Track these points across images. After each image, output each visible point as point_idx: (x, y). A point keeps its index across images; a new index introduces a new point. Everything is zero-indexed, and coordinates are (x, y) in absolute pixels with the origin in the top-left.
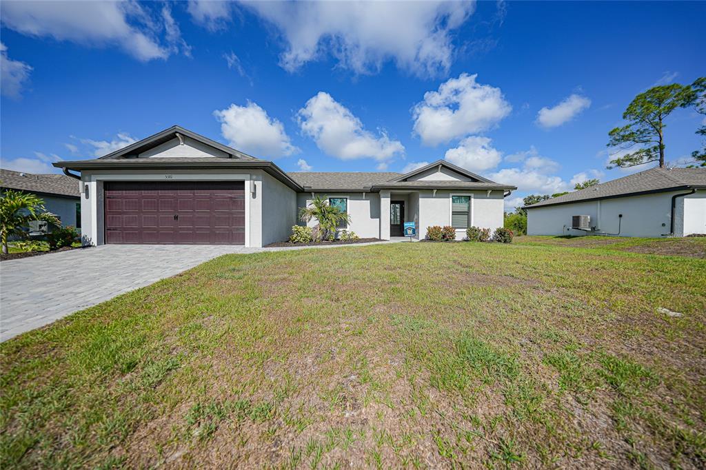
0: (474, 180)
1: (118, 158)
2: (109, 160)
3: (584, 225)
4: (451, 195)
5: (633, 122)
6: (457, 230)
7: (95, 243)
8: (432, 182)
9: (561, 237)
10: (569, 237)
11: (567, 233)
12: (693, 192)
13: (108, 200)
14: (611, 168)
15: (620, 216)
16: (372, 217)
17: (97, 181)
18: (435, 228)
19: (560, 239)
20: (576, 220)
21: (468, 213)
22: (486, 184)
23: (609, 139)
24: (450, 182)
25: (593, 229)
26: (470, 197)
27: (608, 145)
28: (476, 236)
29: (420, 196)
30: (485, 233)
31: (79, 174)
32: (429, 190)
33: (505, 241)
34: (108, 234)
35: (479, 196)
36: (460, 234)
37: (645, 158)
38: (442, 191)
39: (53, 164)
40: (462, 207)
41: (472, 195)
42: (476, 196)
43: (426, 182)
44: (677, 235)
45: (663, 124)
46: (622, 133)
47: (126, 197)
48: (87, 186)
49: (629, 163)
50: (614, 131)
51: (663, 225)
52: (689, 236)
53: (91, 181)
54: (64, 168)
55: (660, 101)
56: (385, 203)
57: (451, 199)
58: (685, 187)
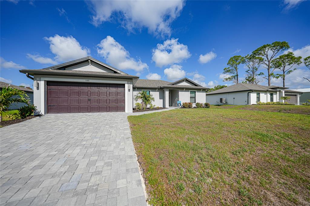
0: (196, 85)
3: (224, 102)
4: (190, 91)
5: (230, 66)
6: (193, 104)
8: (182, 86)
10: (218, 105)
11: (217, 104)
12: (253, 92)
13: (48, 91)
14: (224, 81)
15: (234, 98)
16: (160, 99)
17: (45, 81)
18: (186, 103)
20: (221, 100)
21: (195, 98)
22: (200, 87)
23: (223, 71)
24: (189, 86)
25: (226, 102)
26: (195, 92)
27: (223, 73)
28: (199, 106)
29: (179, 91)
30: (202, 104)
31: (33, 77)
32: (182, 89)
33: (208, 107)
35: (199, 91)
36: (194, 105)
37: (233, 79)
38: (187, 89)
39: (20, 71)
40: (193, 95)
41: (196, 91)
43: (180, 85)
44: (249, 104)
45: (238, 68)
46: (227, 70)
47: (60, 90)
48: (38, 83)
49: (229, 80)
50: (225, 69)
51: (246, 101)
52: (252, 105)
53: (41, 81)
54: (27, 74)
55: (237, 60)
56: (167, 93)
58: (251, 90)
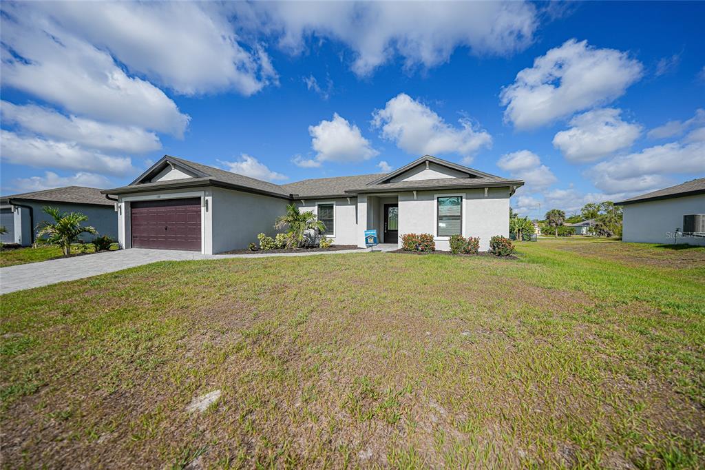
0: (472, 176)
1: (138, 184)
2: (134, 186)
3: (703, 229)
4: (436, 196)
7: (124, 248)
8: (417, 182)
9: (666, 247)
10: (677, 247)
11: (675, 241)
17: (125, 202)
19: (661, 250)
20: (690, 222)
21: (458, 217)
22: (485, 180)
24: (438, 180)
26: (462, 197)
29: (399, 198)
31: (116, 197)
32: (409, 193)
34: (133, 241)
35: (473, 195)
38: (424, 192)
41: (464, 195)
42: (469, 196)
43: (410, 182)
47: (141, 213)
48: (121, 206)
53: (122, 202)
54: (105, 195)
56: (362, 208)
57: (436, 201)
